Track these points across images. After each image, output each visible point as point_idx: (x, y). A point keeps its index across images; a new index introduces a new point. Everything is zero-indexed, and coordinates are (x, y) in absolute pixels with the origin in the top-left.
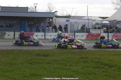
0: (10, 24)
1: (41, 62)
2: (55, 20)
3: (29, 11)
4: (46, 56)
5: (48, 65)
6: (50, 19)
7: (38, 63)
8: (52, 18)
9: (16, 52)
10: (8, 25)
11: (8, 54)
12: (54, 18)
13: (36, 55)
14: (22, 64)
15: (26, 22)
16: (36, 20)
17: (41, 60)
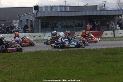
0: (79, 24)
1: (108, 60)
3: (98, 9)
4: (113, 54)
5: (116, 63)
7: (105, 61)
8: (121, 15)
9: (83, 52)
10: (77, 25)
11: (75, 54)
13: (104, 53)
14: (89, 63)
15: (95, 20)
16: (105, 18)
17: (108, 58)
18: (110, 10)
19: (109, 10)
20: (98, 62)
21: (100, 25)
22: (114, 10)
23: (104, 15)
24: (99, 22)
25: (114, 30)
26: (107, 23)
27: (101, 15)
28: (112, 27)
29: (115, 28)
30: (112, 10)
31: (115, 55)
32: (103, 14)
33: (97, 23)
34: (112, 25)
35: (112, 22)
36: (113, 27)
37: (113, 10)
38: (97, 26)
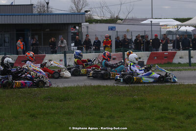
1: (53, 111)
2: (87, 27)
4: (64, 100)
5: (67, 117)
6: (75, 27)
7: (47, 114)
8: (79, 25)
12: (84, 24)
13: (45, 98)
14: (16, 117)
15: (29, 34)
16: (48, 30)
17: (53, 108)
18: (58, 14)
19: (56, 15)
20: (32, 116)
21: (38, 42)
22: (66, 14)
23: (46, 23)
24: (36, 37)
25: (65, 53)
26: (53, 40)
27: (41, 22)
28: (61, 47)
29: (67, 50)
30: (61, 14)
31: (66, 102)
32: (44, 22)
33: (33, 38)
34: (62, 42)
35: (61, 37)
36: (64, 47)
37: (64, 14)
38: (33, 45)
